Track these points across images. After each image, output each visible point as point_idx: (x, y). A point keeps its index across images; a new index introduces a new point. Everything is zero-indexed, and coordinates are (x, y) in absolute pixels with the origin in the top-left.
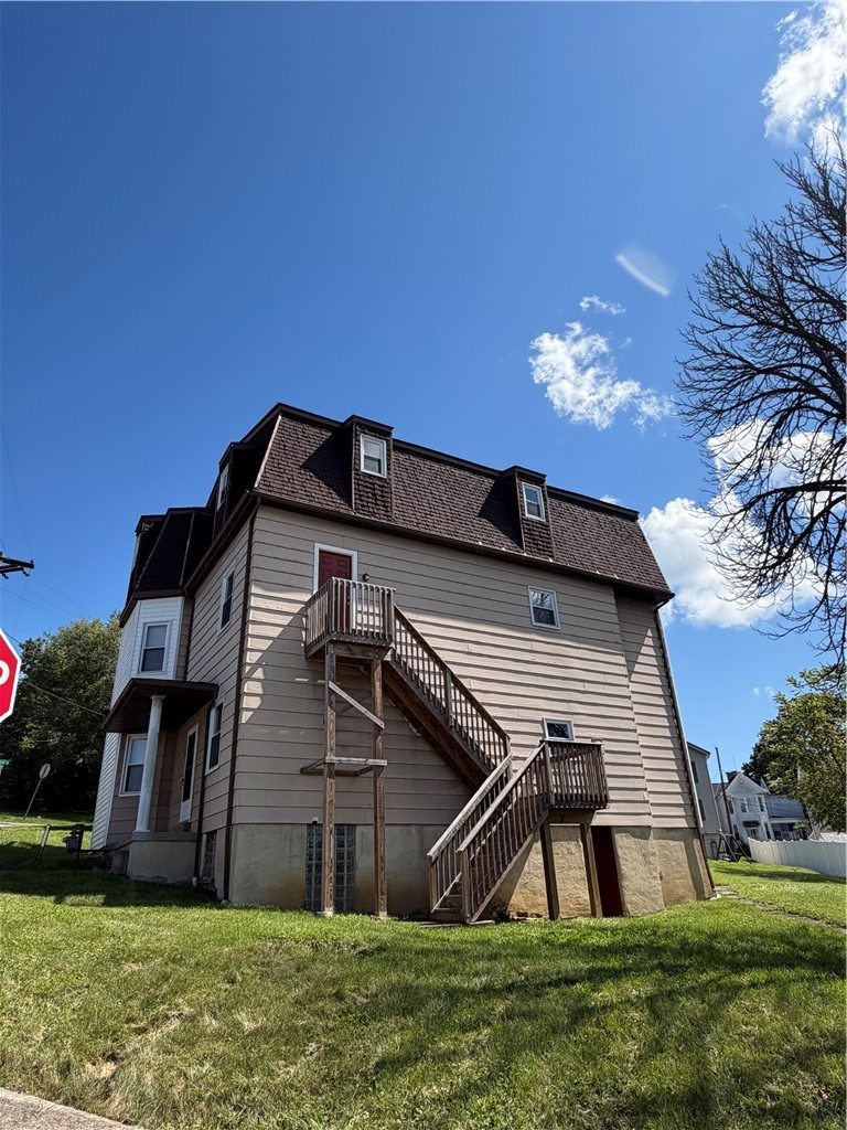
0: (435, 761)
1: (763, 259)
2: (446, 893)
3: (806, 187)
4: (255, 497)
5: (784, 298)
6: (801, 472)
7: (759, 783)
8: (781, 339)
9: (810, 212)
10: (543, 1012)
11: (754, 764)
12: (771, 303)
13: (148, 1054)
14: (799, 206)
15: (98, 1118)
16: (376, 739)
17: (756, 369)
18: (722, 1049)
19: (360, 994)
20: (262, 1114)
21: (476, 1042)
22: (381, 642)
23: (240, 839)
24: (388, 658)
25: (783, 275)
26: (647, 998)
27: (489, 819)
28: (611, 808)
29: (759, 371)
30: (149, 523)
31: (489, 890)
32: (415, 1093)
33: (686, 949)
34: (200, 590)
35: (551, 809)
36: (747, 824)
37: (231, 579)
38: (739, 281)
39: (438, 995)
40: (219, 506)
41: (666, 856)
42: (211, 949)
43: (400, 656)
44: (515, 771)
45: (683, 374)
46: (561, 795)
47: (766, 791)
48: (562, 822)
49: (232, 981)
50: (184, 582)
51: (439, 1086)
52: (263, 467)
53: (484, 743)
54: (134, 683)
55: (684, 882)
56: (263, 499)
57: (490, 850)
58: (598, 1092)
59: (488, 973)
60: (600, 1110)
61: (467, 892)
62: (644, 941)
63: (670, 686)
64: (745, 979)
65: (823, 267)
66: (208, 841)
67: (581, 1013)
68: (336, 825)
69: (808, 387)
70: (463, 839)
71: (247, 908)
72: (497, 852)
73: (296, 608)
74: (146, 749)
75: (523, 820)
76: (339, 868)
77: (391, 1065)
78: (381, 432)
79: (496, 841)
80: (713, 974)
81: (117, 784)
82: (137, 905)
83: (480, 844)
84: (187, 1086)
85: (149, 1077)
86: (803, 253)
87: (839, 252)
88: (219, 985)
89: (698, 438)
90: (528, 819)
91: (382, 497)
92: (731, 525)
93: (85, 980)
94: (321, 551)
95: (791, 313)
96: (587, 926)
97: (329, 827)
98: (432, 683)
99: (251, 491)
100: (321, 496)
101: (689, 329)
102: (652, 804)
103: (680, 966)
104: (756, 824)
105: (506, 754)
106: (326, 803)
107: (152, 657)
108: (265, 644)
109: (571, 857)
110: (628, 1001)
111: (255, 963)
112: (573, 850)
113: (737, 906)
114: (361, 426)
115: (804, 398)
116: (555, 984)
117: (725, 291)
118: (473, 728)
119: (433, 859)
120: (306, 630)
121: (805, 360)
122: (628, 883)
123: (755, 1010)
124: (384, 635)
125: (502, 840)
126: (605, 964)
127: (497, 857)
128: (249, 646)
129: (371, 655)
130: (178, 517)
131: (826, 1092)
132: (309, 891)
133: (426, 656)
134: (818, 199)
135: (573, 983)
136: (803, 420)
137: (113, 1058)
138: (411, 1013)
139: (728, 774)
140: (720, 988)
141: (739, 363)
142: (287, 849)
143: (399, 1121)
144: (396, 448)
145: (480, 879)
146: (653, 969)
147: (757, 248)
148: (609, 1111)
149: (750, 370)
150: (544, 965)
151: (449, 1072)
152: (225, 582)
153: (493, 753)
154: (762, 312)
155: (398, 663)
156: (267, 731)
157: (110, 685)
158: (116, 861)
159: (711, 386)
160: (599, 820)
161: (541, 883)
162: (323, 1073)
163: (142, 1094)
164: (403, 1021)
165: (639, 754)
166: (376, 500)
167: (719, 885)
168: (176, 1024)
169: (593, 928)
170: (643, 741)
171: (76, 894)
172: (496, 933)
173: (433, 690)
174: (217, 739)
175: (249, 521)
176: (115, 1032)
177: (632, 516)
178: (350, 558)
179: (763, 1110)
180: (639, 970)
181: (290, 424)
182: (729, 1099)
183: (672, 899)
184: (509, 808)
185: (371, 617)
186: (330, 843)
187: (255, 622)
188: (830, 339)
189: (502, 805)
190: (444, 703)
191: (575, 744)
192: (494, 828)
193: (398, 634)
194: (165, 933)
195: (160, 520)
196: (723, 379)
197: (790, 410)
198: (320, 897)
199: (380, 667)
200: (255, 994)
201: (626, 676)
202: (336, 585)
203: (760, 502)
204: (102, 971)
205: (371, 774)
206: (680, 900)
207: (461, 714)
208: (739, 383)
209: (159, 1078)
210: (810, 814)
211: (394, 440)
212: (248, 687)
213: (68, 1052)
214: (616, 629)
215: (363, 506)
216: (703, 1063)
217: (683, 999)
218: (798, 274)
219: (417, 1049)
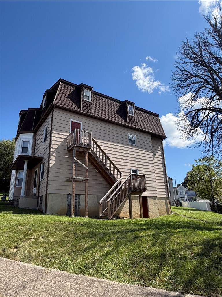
0: (102, 179)
1: (197, 44)
2: (104, 212)
3: (211, 23)
4: (53, 106)
5: (202, 55)
6: (202, 105)
7: (185, 187)
8: (200, 67)
9: (211, 31)
10: (127, 237)
11: (184, 183)
12: (198, 57)
13: (26, 246)
14: (208, 29)
15: (13, 261)
16: (86, 172)
17: (193, 75)
18: (170, 245)
19: (81, 233)
20: (55, 259)
21: (110, 244)
22: (88, 147)
23: (49, 198)
24: (90, 151)
25: (202, 49)
26: (152, 235)
27: (115, 193)
28: (147, 192)
29: (194, 76)
30: (23, 112)
31: (115, 211)
32: (94, 255)
33: (163, 224)
34: (38, 132)
35: (132, 191)
36: (181, 197)
37: (47, 129)
38: (190, 50)
39: (101, 234)
40: (43, 108)
41: (160, 204)
42: (42, 223)
43: (93, 151)
44: (123, 182)
45: (173, 76)
46: (134, 188)
47: (187, 189)
48: (134, 195)
49: (48, 230)
50: (33, 129)
51: (100, 253)
52: (56, 97)
53: (115, 174)
54: (20, 156)
55: (164, 210)
56: (56, 106)
57: (115, 202)
58: (139, 254)
59: (113, 229)
60: (139, 258)
61: (109, 211)
62: (153, 223)
63: (164, 161)
64: (177, 231)
65: (213, 47)
66: (41, 198)
67: (136, 238)
68: (75, 194)
69: (206, 81)
70: (108, 198)
71: (51, 215)
72: (117, 202)
73: (65, 137)
74: (23, 174)
75: (124, 194)
76: (76, 205)
77: (88, 249)
78: (90, 88)
79: (117, 199)
80: (169, 230)
81: (15, 183)
82: (21, 214)
83: (113, 200)
84: (36, 254)
85: (26, 252)
86: (208, 43)
87: (218, 43)
88: (44, 232)
89: (176, 94)
90: (126, 194)
91: (89, 107)
92: (183, 119)
93: (8, 230)
94: (72, 122)
95: (204, 60)
96: (139, 220)
97: (73, 195)
98: (102, 158)
99: (52, 103)
100: (73, 106)
101: (176, 63)
102: (158, 191)
103: (161, 228)
104: (184, 197)
105: (121, 177)
106: (73, 189)
107: (24, 149)
108: (56, 147)
109: (136, 204)
110: (148, 235)
111: (54, 227)
112: (137, 202)
113: (177, 216)
114: (84, 86)
115: (205, 84)
116: (131, 232)
117: (186, 53)
118: (112, 170)
119: (101, 203)
120: (68, 143)
121: (206, 74)
122: (150, 210)
123: (179, 237)
124: (89, 145)
125: (118, 199)
126: (143, 227)
127: (117, 203)
128: (52, 147)
129: (85, 150)
130: (31, 111)
131: (193, 254)
132: (68, 211)
133: (100, 151)
134: (214, 27)
135: (135, 231)
136: (204, 90)
137: (17, 248)
138: (94, 237)
139: (178, 185)
140: (170, 232)
141: (188, 73)
142: (62, 200)
143: (90, 260)
144: (94, 93)
145: (113, 208)
146: (154, 228)
147: (196, 40)
148: (141, 258)
149: (191, 76)
150: (128, 227)
151: (103, 250)
152: (45, 129)
153: (117, 177)
154: (196, 59)
155: (93, 153)
156: (57, 170)
157: (12, 158)
158: (16, 203)
159: (181, 80)
160: (144, 194)
161: (128, 210)
162: (71, 250)
163: (25, 255)
164: (91, 239)
165: (155, 178)
166: (88, 108)
167: (173, 211)
168: (33, 240)
169: (141, 220)
170: (156, 175)
171: (5, 211)
172: (116, 221)
173: (102, 160)
174: (43, 172)
175: (52, 112)
176: (17, 242)
177: (157, 116)
178: (80, 124)
179: (178, 258)
180: (151, 229)
181: (64, 85)
182: (170, 256)
183: (161, 214)
184: (121, 191)
185: (86, 140)
186: (73, 199)
187: (53, 140)
188: (213, 67)
189: (119, 190)
190: (105, 164)
191: (139, 175)
192: (117, 196)
193: (93, 145)
194: (29, 220)
195: (26, 111)
196: (184, 78)
197: (201, 87)
198: (71, 213)
199: (88, 153)
200: (54, 233)
201: (153, 158)
202: (76, 131)
203: (191, 113)
204: (13, 228)
205: (85, 182)
206: (163, 215)
207: (109, 167)
208: (188, 79)
209: (29, 252)
210: (197, 194)
211: (93, 91)
212: (51, 158)
213: (5, 246)
214: (151, 146)
215: (84, 109)
216: (165, 248)
217: (161, 235)
218: (206, 49)
219: (95, 245)
